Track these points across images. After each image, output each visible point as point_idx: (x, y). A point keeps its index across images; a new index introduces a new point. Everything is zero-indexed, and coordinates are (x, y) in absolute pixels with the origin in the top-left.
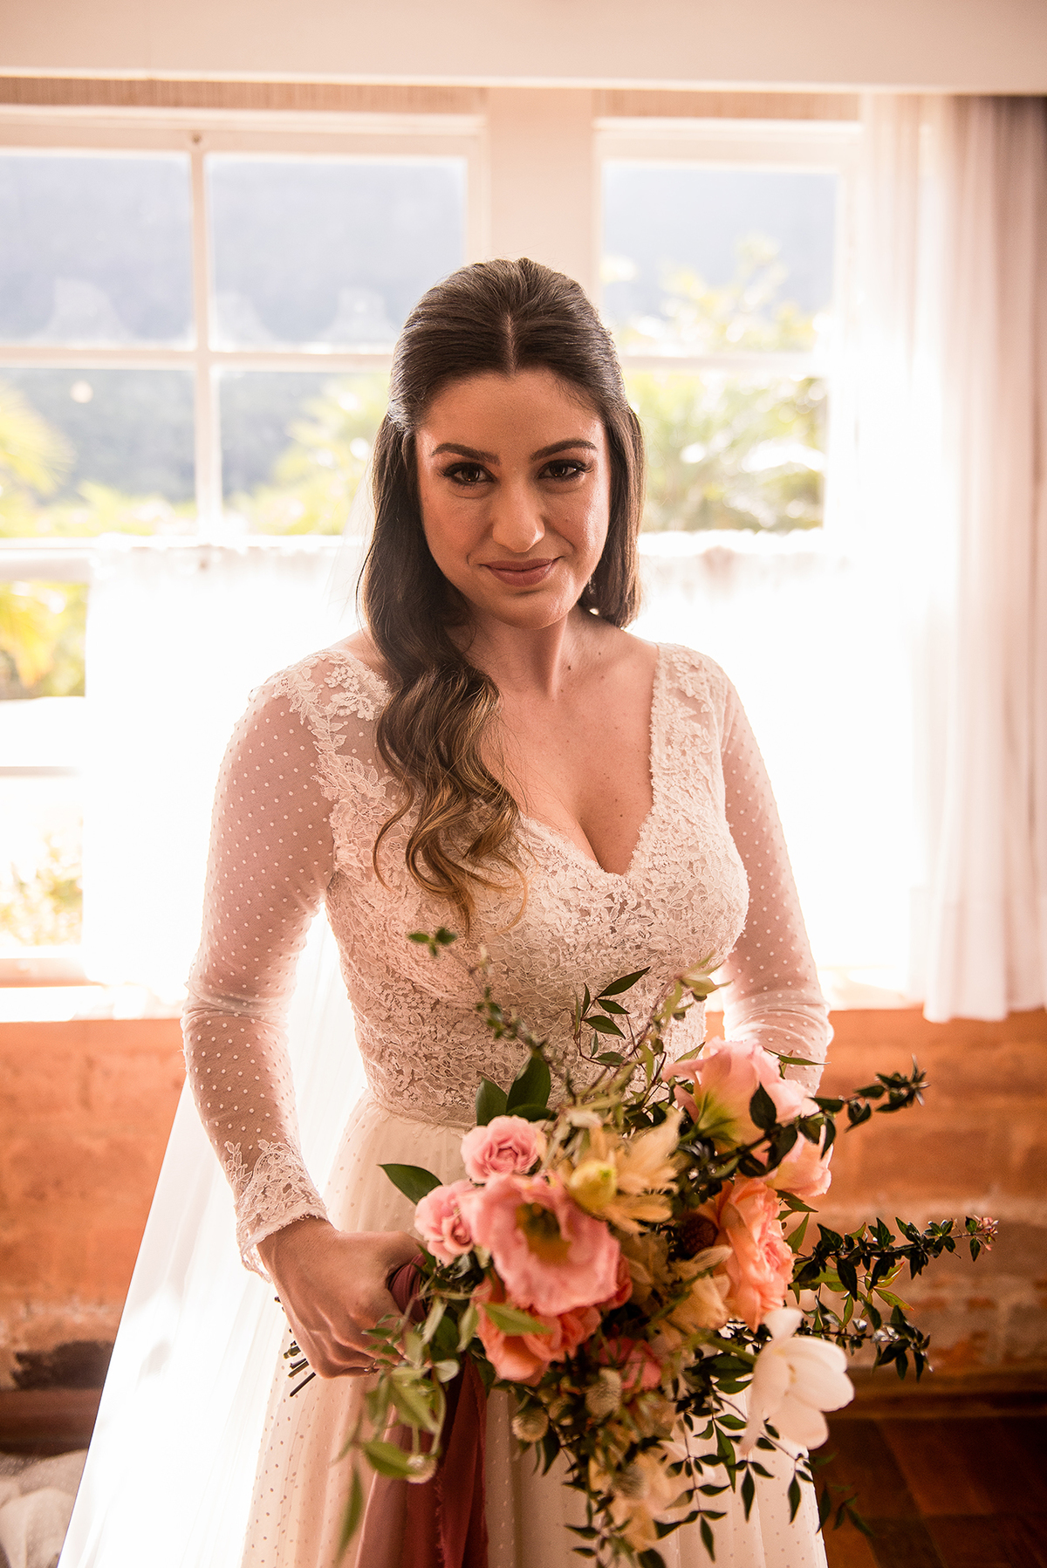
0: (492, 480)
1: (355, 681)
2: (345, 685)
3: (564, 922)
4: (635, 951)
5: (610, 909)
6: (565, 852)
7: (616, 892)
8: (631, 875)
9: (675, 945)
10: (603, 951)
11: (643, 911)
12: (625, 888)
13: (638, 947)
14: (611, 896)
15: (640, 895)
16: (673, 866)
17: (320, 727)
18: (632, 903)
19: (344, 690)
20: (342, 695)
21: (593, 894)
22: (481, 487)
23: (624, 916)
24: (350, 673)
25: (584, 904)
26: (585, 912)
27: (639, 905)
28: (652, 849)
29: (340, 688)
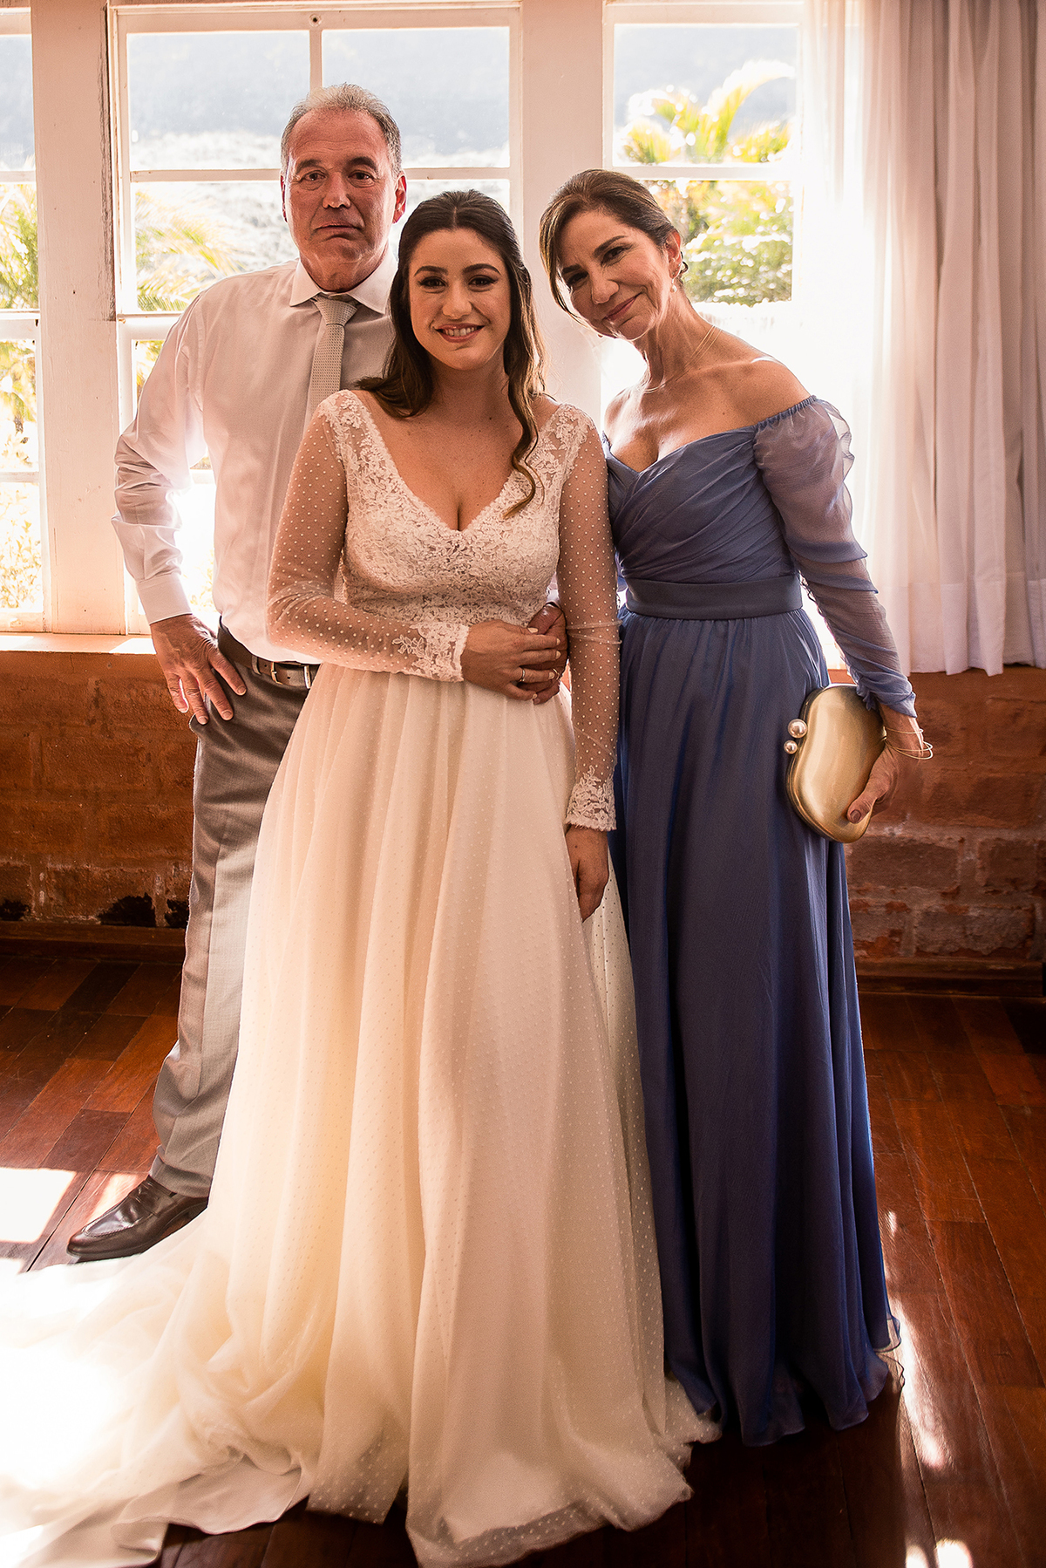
0: (444, 284)
1: (356, 407)
2: (350, 408)
3: (418, 553)
4: (462, 575)
5: (448, 549)
6: (428, 516)
7: (454, 540)
8: (466, 532)
9: (485, 574)
10: (441, 572)
11: (467, 552)
12: (460, 538)
13: (463, 572)
14: (450, 542)
15: (468, 544)
16: (492, 531)
17: (339, 429)
18: (462, 547)
19: (351, 410)
20: (348, 413)
21: (439, 540)
22: (441, 288)
23: (456, 554)
24: (354, 403)
25: (432, 544)
26: (433, 549)
27: (466, 549)
28: (484, 520)
29: (348, 409)
